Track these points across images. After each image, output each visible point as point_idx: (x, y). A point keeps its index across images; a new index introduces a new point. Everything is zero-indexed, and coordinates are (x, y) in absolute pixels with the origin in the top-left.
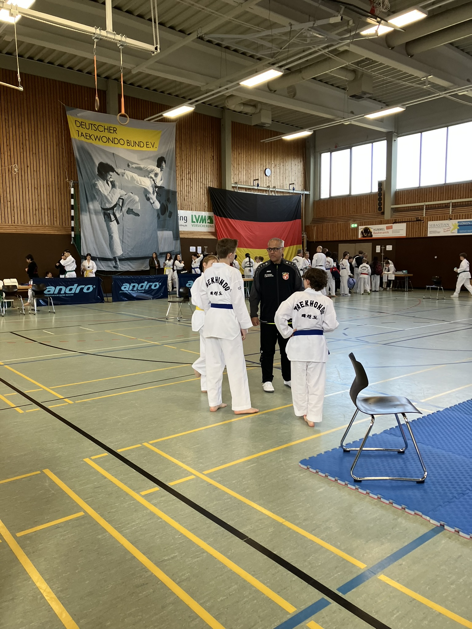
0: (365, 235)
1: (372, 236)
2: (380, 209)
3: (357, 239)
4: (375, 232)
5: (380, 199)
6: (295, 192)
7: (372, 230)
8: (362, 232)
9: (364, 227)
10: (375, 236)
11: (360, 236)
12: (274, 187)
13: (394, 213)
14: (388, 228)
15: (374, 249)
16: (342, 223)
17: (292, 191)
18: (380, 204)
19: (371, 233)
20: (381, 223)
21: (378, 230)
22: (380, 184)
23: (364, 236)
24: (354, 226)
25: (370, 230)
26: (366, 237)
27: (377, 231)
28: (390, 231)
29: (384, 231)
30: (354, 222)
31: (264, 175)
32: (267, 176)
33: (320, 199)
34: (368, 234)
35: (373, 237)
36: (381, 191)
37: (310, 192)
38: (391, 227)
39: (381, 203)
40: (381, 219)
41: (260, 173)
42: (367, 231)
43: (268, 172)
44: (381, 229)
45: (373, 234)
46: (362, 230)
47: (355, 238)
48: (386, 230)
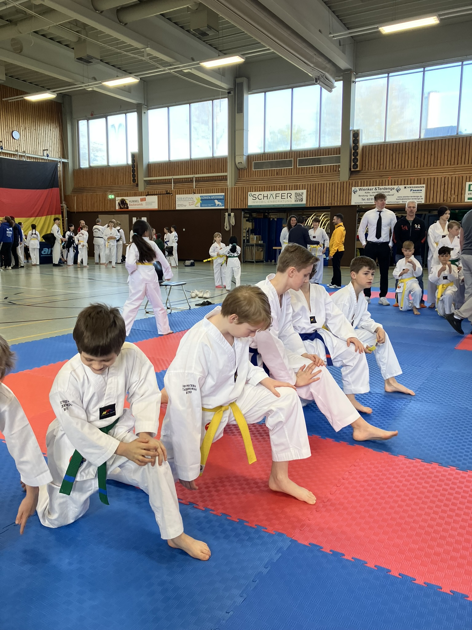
0: (122, 207)
1: (128, 208)
2: (134, 181)
5: (134, 171)
7: (128, 202)
8: (119, 203)
9: (120, 198)
11: (117, 208)
12: (24, 152)
13: (147, 186)
14: (142, 200)
16: (100, 193)
17: (46, 158)
19: (127, 204)
20: (135, 195)
22: (133, 156)
23: (121, 208)
24: (111, 197)
25: (126, 202)
26: (122, 208)
27: (132, 203)
28: (144, 203)
29: (138, 203)
30: (111, 193)
31: (11, 138)
32: (15, 139)
33: (80, 168)
34: (125, 206)
35: (129, 208)
36: (134, 162)
37: (68, 161)
38: (145, 200)
39: (135, 175)
40: (136, 191)
41: (5, 135)
42: (123, 202)
43: (16, 135)
44: (136, 201)
45: (128, 205)
46: (119, 201)
47: (112, 210)
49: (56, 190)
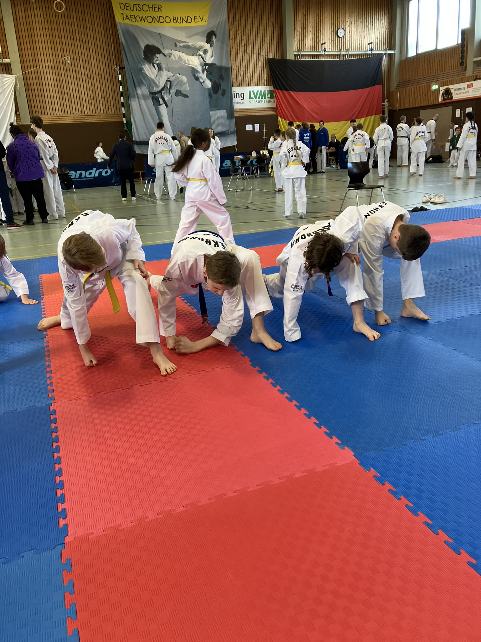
0: (446, 98)
1: (452, 98)
2: (462, 64)
3: (438, 103)
4: (456, 92)
5: (462, 52)
6: (373, 52)
7: (452, 91)
8: (443, 94)
9: (445, 88)
10: (455, 97)
11: (440, 100)
12: (348, 50)
13: (478, 68)
14: (469, 86)
15: (454, 113)
16: (424, 85)
17: (370, 52)
18: (462, 58)
19: (452, 94)
20: (461, 81)
21: (459, 89)
22: (464, 33)
23: (444, 99)
24: (435, 87)
25: (450, 91)
26: (446, 100)
27: (458, 92)
28: (470, 89)
29: (464, 91)
30: (436, 82)
31: (336, 37)
32: (340, 37)
33: (407, 58)
34: (449, 96)
35: (454, 99)
36: (464, 41)
37: (395, 51)
38: (471, 86)
39: (464, 56)
40: (462, 77)
41: (330, 35)
42: (448, 92)
43: (341, 33)
44: (461, 89)
45: (453, 95)
46: (442, 91)
47: (435, 103)
48: (466, 90)
49: (378, 87)
